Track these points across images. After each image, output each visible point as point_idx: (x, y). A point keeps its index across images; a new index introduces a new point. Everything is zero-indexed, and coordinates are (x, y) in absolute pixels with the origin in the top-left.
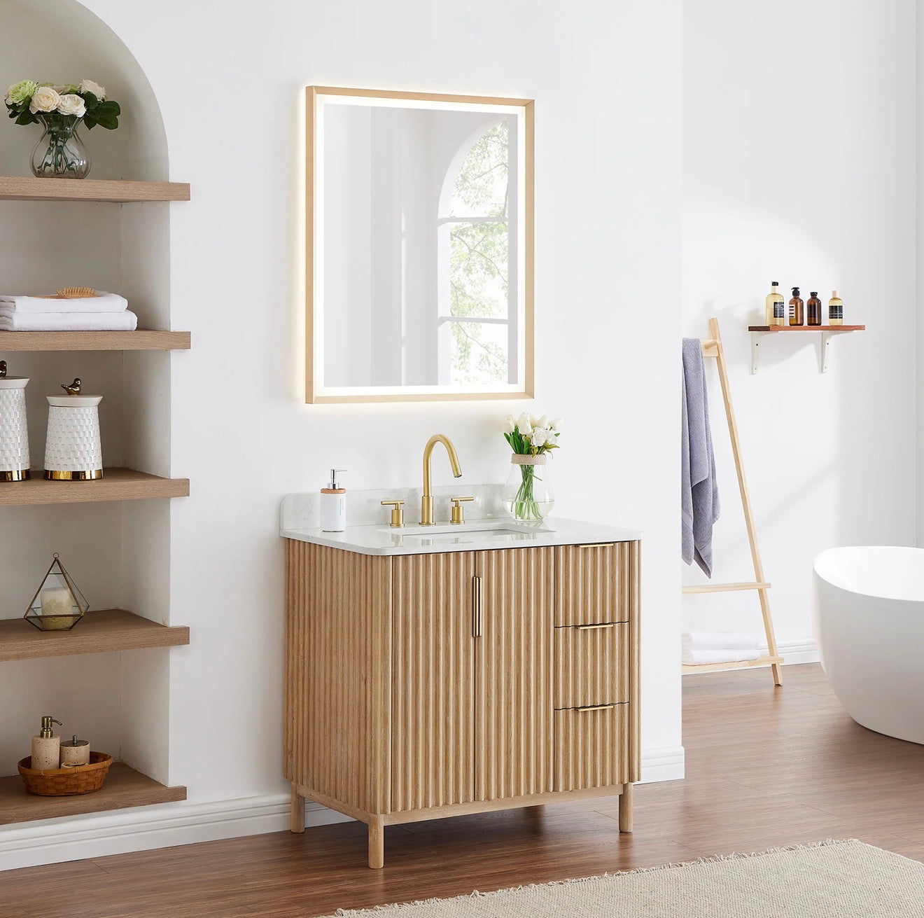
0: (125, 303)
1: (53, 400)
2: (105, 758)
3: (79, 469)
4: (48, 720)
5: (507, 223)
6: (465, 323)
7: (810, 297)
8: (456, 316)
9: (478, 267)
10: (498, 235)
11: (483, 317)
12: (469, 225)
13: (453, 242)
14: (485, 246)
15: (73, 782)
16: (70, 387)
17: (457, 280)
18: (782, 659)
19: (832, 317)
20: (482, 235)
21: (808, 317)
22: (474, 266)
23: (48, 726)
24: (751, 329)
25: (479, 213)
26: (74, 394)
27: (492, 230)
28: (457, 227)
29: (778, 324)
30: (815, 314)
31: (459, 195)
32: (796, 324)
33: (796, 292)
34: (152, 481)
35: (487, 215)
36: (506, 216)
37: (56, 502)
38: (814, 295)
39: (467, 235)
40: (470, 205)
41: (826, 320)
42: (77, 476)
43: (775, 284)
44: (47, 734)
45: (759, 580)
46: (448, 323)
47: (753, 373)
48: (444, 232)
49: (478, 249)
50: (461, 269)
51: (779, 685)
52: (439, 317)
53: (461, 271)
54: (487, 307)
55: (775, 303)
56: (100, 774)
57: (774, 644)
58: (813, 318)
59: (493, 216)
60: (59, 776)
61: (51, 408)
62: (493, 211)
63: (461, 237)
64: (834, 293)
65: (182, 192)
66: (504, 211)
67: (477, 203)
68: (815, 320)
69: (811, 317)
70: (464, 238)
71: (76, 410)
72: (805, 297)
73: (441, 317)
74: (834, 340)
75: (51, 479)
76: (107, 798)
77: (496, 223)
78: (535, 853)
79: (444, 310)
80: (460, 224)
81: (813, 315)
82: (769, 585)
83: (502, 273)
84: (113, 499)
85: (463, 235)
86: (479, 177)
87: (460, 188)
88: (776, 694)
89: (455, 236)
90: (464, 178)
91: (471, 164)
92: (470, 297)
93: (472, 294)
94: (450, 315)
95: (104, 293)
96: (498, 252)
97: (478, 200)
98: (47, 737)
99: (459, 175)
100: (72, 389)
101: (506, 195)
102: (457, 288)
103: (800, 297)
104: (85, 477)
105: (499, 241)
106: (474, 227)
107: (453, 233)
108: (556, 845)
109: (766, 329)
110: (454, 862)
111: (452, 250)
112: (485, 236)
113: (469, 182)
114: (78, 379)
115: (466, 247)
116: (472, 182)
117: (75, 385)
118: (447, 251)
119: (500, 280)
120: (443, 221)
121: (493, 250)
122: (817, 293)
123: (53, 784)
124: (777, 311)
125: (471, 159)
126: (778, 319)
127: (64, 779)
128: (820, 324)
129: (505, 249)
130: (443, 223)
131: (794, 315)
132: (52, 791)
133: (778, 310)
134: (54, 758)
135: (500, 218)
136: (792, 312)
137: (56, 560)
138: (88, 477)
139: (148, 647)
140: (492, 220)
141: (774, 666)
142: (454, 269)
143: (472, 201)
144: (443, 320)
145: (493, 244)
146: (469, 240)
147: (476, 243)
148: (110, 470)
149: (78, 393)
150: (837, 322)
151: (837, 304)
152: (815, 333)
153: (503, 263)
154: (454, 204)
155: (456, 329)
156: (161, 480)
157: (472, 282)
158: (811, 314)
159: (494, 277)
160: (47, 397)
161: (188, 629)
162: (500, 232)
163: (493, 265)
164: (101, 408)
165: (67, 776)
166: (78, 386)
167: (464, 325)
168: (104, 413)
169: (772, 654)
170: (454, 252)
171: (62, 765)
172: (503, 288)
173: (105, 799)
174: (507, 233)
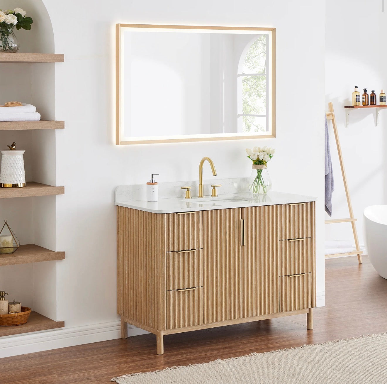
0: (35, 108)
1: (3, 152)
2: (28, 309)
3: (15, 183)
4: (3, 292)
5: (265, 76)
6: (249, 117)
7: (371, 93)
8: (245, 114)
9: (254, 94)
10: (262, 81)
11: (256, 114)
12: (250, 77)
13: (244, 84)
14: (257, 85)
15: (15, 320)
16: (11, 146)
17: (245, 99)
18: (362, 252)
19: (381, 101)
20: (255, 81)
21: (371, 101)
22: (252, 93)
23: (3, 295)
24: (346, 107)
25: (254, 72)
26: (12, 149)
27: (259, 79)
28: (245, 78)
29: (358, 105)
30: (374, 100)
31: (246, 65)
32: (365, 105)
33: (365, 91)
34: (48, 188)
35: (257, 73)
36: (265, 73)
37: (6, 197)
38: (373, 92)
39: (249, 81)
40: (250, 69)
41: (378, 103)
42: (15, 186)
43: (356, 87)
44: (3, 299)
45: (351, 217)
46: (242, 117)
47: (346, 127)
48: (240, 79)
49: (254, 87)
50: (247, 95)
51: (361, 263)
52: (238, 114)
53: (247, 96)
54: (257, 110)
55: (356, 96)
56: (26, 316)
57: (358, 245)
58: (373, 102)
59: (260, 73)
60: (9, 317)
61: (3, 156)
62: (260, 71)
63: (247, 82)
64: (382, 91)
65: (61, 58)
66: (264, 71)
67: (253, 68)
68: (374, 103)
69: (372, 101)
70: (248, 82)
71: (14, 157)
72: (369, 93)
73: (239, 114)
74: (381, 111)
75: (3, 187)
76: (30, 327)
77: (261, 76)
78: (268, 340)
79: (240, 111)
80: (246, 76)
81: (373, 101)
82: (356, 220)
83: (263, 96)
84: (31, 195)
85: (248, 81)
86: (254, 57)
87: (246, 62)
88: (359, 268)
89: (245, 81)
90: (248, 58)
91: (251, 52)
92: (251, 106)
93: (251, 105)
94: (242, 113)
95: (26, 104)
96: (262, 88)
97: (254, 67)
98: (3, 300)
99: (246, 56)
100: (12, 147)
101: (265, 65)
102: (245, 103)
103: (367, 93)
104: (18, 186)
105: (262, 83)
106: (252, 77)
107: (244, 80)
108: (277, 337)
109: (353, 107)
110: (233, 345)
111: (243, 87)
112: (257, 81)
113: (250, 59)
114: (14, 143)
115: (249, 86)
116: (251, 59)
117: (13, 145)
118: (241, 87)
119: (262, 99)
120: (239, 75)
121: (260, 87)
122: (374, 91)
123: (6, 321)
124: (357, 100)
125: (251, 50)
126: (358, 103)
127: (11, 319)
128: (376, 105)
129: (264, 87)
130: (240, 76)
131: (364, 101)
132: (6, 324)
133: (358, 98)
134: (6, 309)
135: (263, 74)
136: (364, 99)
137: (6, 223)
138: (19, 186)
139: (47, 261)
140: (260, 75)
141: (358, 255)
142: (244, 94)
143: (251, 67)
144: (239, 115)
145: (260, 85)
146: (250, 83)
147: (253, 84)
148: (29, 183)
149: (14, 149)
150: (383, 103)
151: (383, 95)
152: (374, 108)
153: (264, 92)
154: (244, 68)
155: (245, 119)
156: (51, 187)
157: (251, 100)
158: (372, 100)
159: (260, 98)
160: (1, 151)
161: (65, 252)
162: (263, 80)
163: (260, 93)
164: (25, 155)
165: (12, 317)
166: (15, 146)
167: (248, 117)
168: (26, 158)
169: (357, 249)
170: (244, 88)
171: (10, 312)
172: (264, 102)
173: (29, 327)
174: (265, 80)
